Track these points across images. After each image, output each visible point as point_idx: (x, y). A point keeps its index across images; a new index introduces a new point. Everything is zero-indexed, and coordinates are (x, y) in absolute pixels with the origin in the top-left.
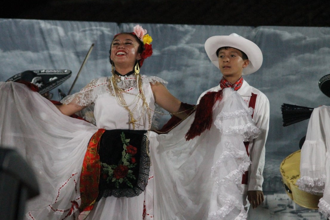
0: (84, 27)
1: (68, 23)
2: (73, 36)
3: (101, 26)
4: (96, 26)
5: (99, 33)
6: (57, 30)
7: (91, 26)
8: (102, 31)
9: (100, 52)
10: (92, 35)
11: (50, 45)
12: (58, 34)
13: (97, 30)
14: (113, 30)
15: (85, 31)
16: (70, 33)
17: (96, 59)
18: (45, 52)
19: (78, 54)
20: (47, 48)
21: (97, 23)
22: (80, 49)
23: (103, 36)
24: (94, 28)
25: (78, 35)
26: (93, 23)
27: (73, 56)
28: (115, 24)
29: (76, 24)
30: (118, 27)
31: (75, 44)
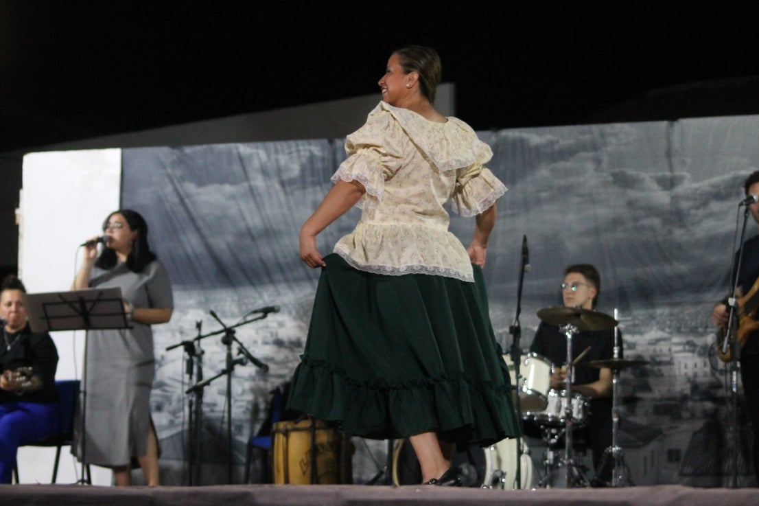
0: (289, 147)
1: (271, 145)
2: (277, 160)
3: (310, 144)
4: (304, 145)
5: (307, 154)
6: (258, 154)
7: (297, 145)
8: (311, 151)
9: (309, 179)
10: (299, 157)
11: (252, 174)
12: (259, 159)
13: (305, 150)
14: (323, 149)
15: (290, 153)
16: (273, 157)
17: (304, 188)
18: (245, 184)
19: (283, 184)
20: (247, 179)
21: (305, 142)
22: (285, 177)
23: (312, 158)
24: (301, 148)
25: (283, 159)
26: (300, 142)
27: (278, 187)
28: (325, 141)
29: (281, 145)
30: (328, 145)
31: (279, 171)
